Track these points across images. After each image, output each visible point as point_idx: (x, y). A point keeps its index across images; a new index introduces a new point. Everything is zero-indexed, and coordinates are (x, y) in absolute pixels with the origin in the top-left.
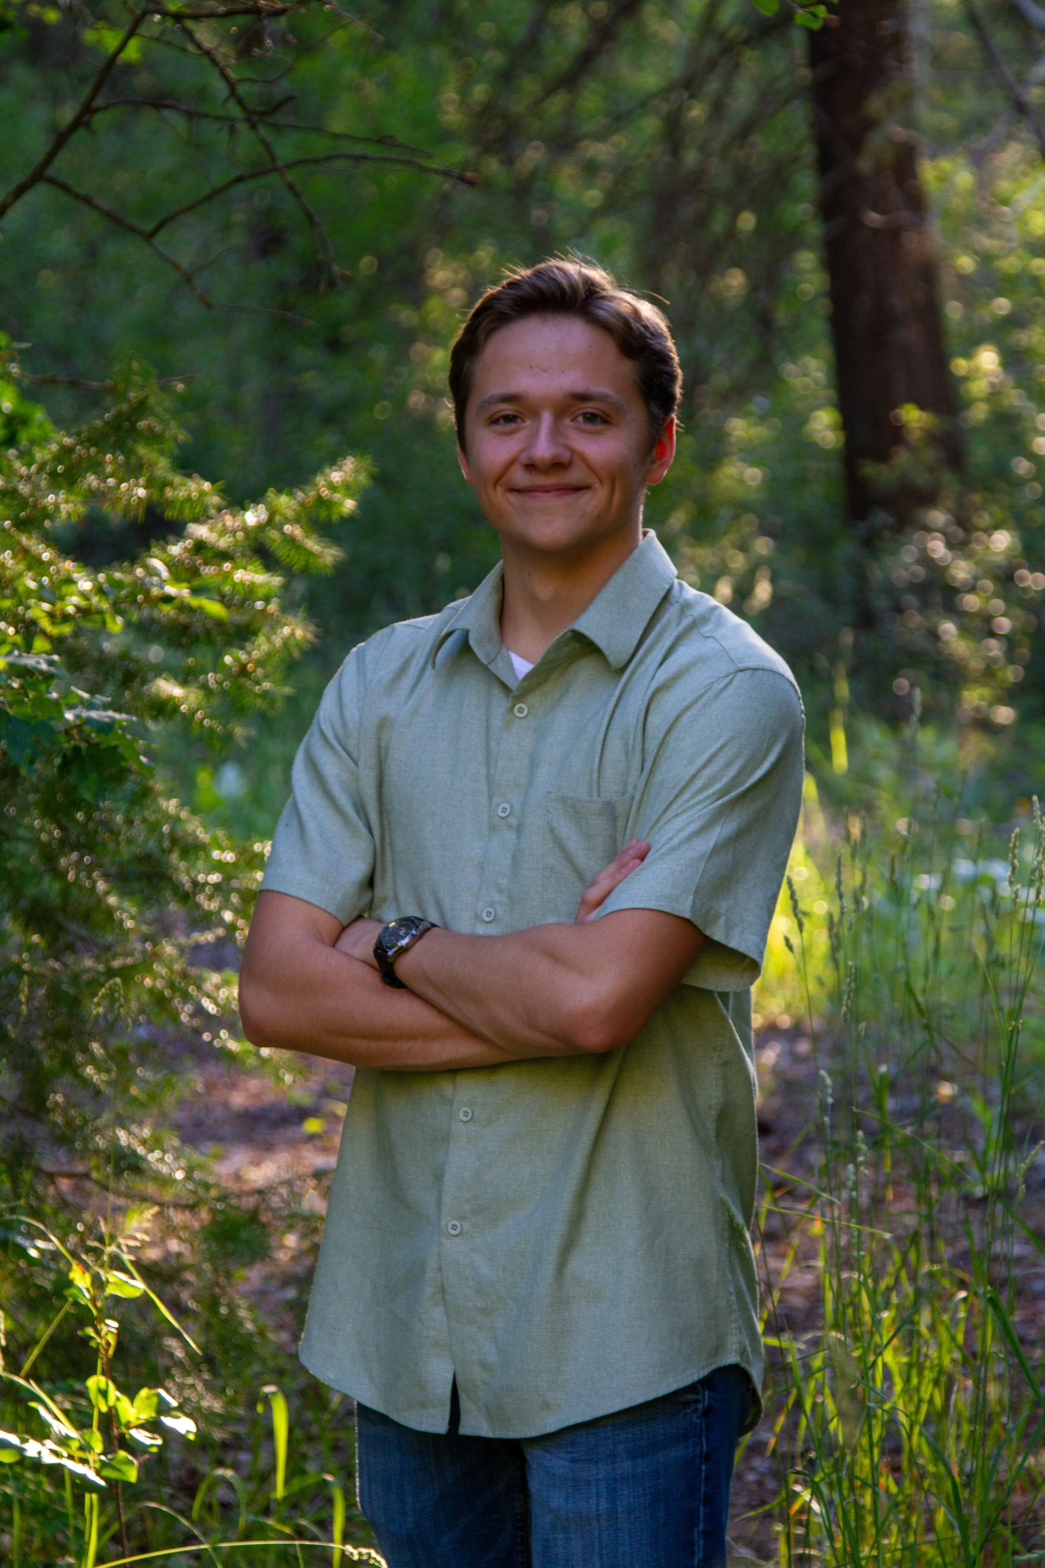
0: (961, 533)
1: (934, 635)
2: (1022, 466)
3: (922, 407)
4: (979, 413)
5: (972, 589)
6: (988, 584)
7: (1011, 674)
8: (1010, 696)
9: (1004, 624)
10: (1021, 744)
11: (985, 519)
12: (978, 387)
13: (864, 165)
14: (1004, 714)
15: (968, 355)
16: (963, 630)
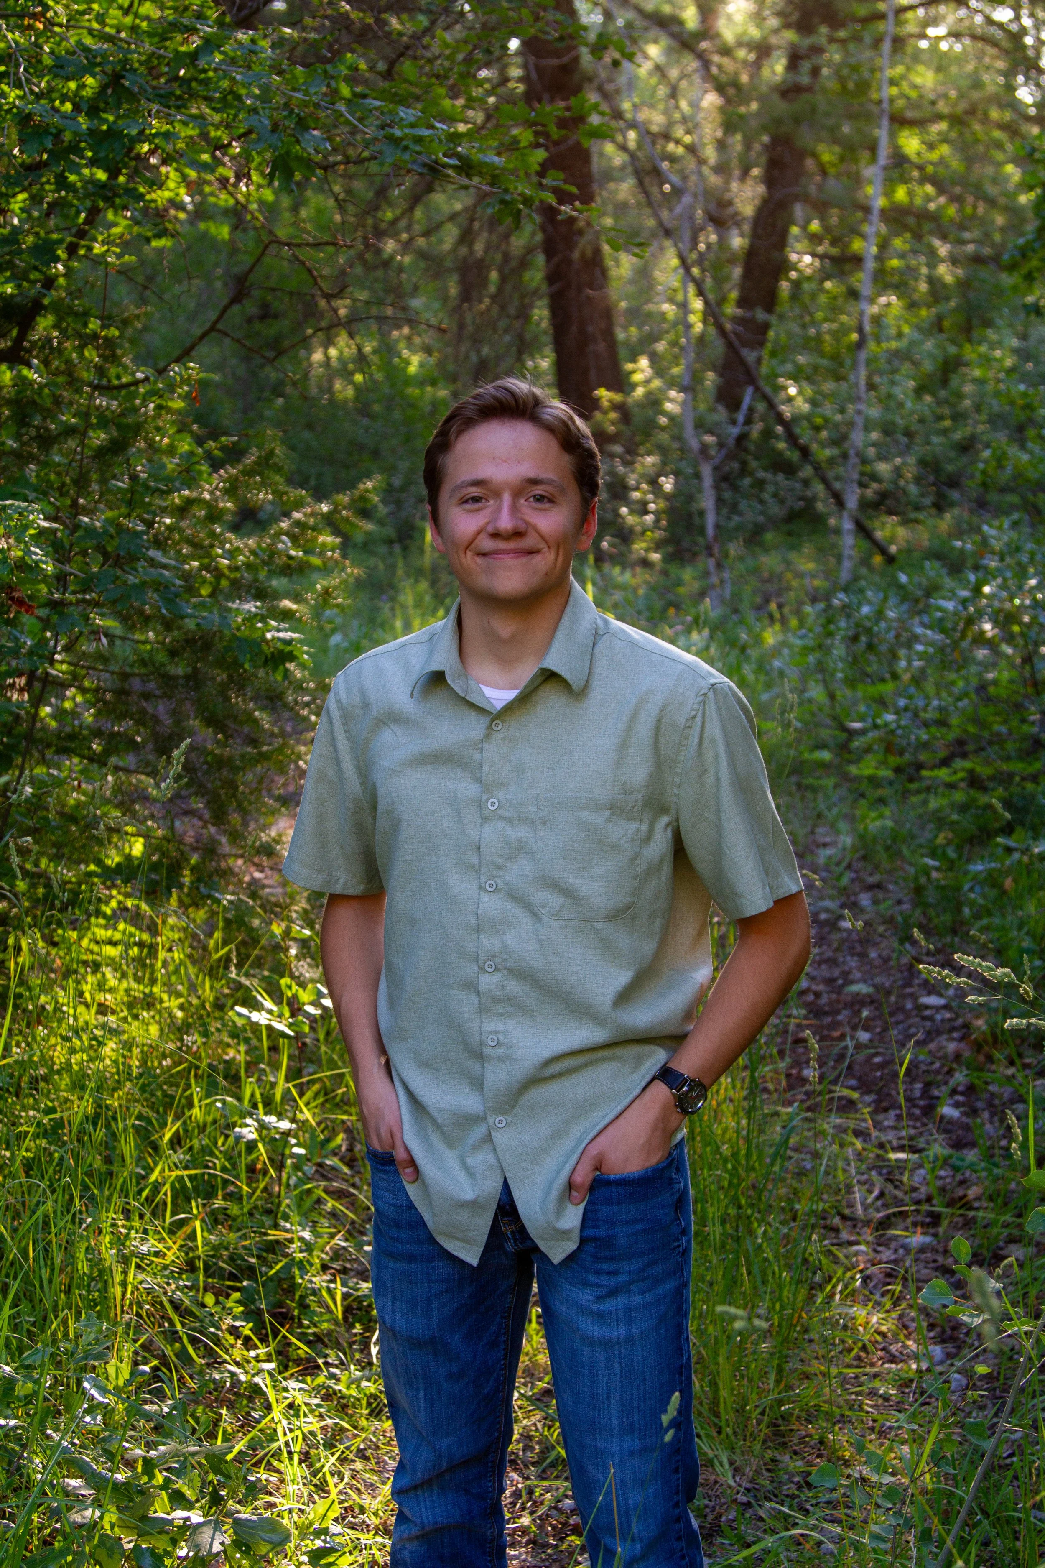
0: (628, 457)
1: (618, 515)
2: (663, 420)
3: (608, 390)
4: (640, 391)
5: (637, 489)
6: (644, 486)
7: (658, 534)
8: (658, 546)
9: (652, 507)
10: (665, 573)
11: (642, 449)
12: (637, 377)
13: (576, 255)
14: (656, 557)
15: (634, 360)
16: (632, 512)
